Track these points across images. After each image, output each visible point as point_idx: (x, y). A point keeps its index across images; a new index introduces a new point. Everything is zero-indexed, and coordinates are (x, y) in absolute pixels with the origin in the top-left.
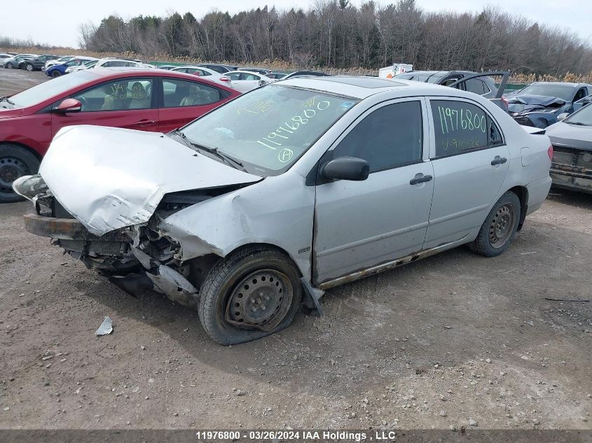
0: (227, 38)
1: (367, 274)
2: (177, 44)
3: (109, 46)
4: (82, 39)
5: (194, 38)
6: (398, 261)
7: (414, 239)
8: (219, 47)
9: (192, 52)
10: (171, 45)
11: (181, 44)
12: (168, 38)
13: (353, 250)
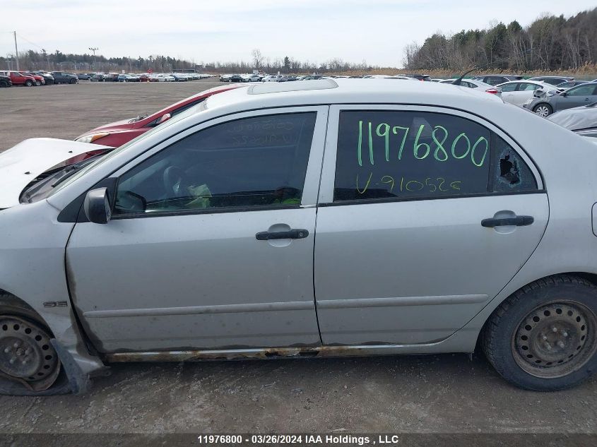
0: (556, 44)
1: (202, 357)
2: (496, 57)
3: (428, 63)
4: (407, 60)
5: (516, 47)
6: (269, 350)
7: (289, 323)
8: (544, 56)
9: (511, 64)
10: (489, 58)
11: (500, 56)
12: (487, 49)
13: (155, 319)
